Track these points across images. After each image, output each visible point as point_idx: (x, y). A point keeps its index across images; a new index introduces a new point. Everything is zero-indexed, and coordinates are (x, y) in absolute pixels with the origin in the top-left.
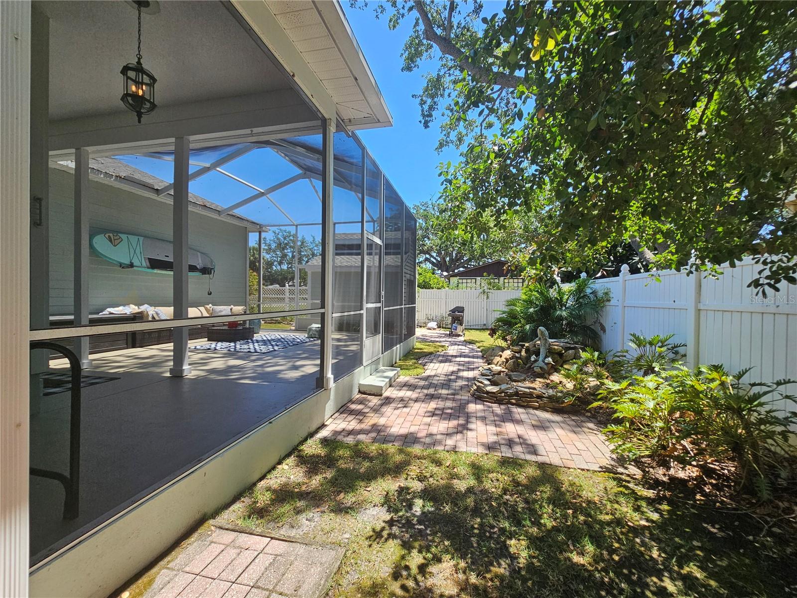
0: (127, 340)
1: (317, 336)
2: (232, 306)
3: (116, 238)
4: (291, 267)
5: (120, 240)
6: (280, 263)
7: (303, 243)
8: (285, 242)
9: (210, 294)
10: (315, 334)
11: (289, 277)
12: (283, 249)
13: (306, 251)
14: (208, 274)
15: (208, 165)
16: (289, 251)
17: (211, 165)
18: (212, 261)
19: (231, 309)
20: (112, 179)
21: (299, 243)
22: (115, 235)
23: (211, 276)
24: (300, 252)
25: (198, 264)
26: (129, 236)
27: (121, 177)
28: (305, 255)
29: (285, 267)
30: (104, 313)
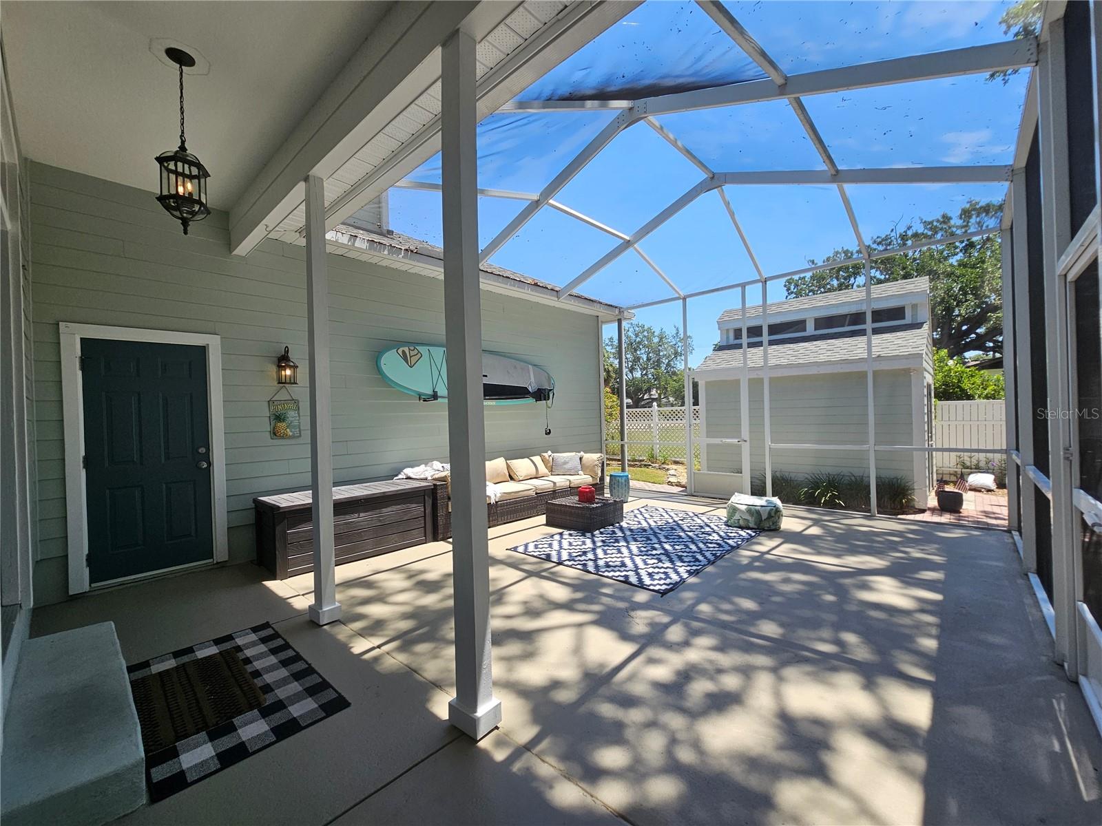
0: (425, 527)
1: (751, 525)
2: (582, 453)
3: (412, 353)
4: (646, 374)
5: (419, 355)
6: (632, 370)
7: (661, 339)
8: (638, 339)
9: (548, 433)
10: (748, 520)
11: (645, 387)
12: (636, 350)
13: (666, 349)
14: (545, 400)
15: (535, 197)
16: (643, 351)
17: (541, 195)
18: (549, 378)
19: (581, 459)
20: (401, 256)
21: (656, 340)
22: (412, 348)
23: (549, 402)
24: (657, 352)
25: (530, 384)
26: (430, 348)
27: (412, 251)
28: (664, 355)
29: (638, 374)
30: (400, 476)
